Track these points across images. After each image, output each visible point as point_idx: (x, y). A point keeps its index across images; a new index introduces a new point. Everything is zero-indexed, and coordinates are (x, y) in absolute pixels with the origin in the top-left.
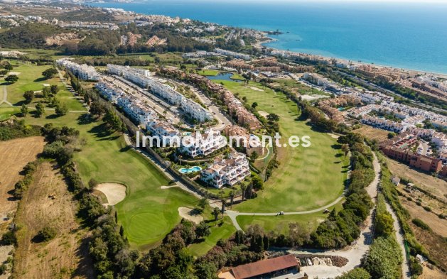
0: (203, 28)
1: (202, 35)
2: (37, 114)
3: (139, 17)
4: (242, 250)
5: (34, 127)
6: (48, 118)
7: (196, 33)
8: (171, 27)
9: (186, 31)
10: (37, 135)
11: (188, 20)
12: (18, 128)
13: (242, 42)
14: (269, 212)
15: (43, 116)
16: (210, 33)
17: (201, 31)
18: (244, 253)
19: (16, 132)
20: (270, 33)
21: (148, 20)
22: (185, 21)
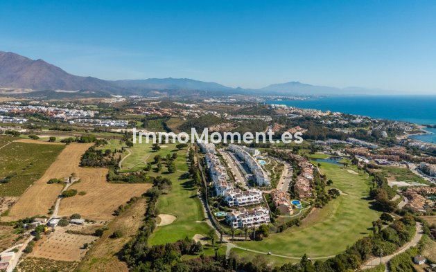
0: (348, 120)
1: (346, 126)
2: (156, 170)
3: (292, 111)
4: (215, 265)
5: (151, 178)
6: (163, 173)
7: (340, 124)
8: (317, 119)
9: (330, 122)
10: (150, 183)
11: (339, 113)
12: (141, 177)
13: (385, 134)
15: (160, 172)
16: (355, 125)
17: (346, 122)
19: (139, 179)
20: (429, 127)
21: (299, 114)
22: (335, 114)
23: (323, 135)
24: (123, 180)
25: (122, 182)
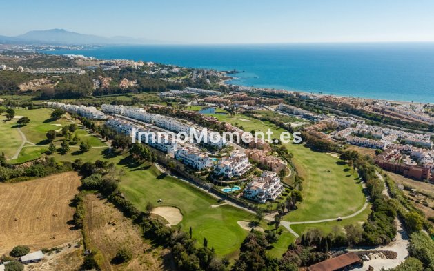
0: (168, 70)
1: (168, 76)
2: (63, 152)
3: (104, 62)
4: (311, 251)
5: (65, 163)
6: (73, 154)
7: (163, 74)
8: (138, 70)
9: (153, 73)
10: (70, 170)
11: (152, 63)
12: (51, 165)
13: (208, 81)
14: (315, 220)
15: (69, 153)
16: (176, 74)
17: (167, 72)
18: (314, 254)
19: (50, 169)
20: (228, 73)
21: (113, 64)
22: (149, 64)
23: (164, 86)
24: (28, 175)
25: (27, 178)
